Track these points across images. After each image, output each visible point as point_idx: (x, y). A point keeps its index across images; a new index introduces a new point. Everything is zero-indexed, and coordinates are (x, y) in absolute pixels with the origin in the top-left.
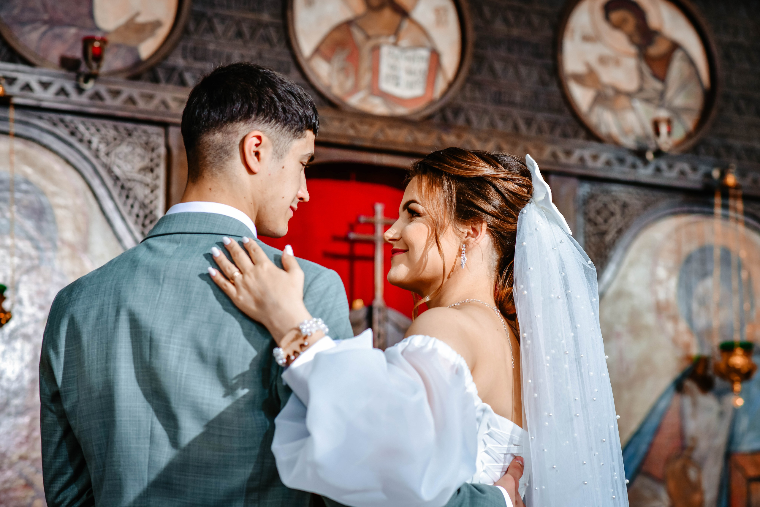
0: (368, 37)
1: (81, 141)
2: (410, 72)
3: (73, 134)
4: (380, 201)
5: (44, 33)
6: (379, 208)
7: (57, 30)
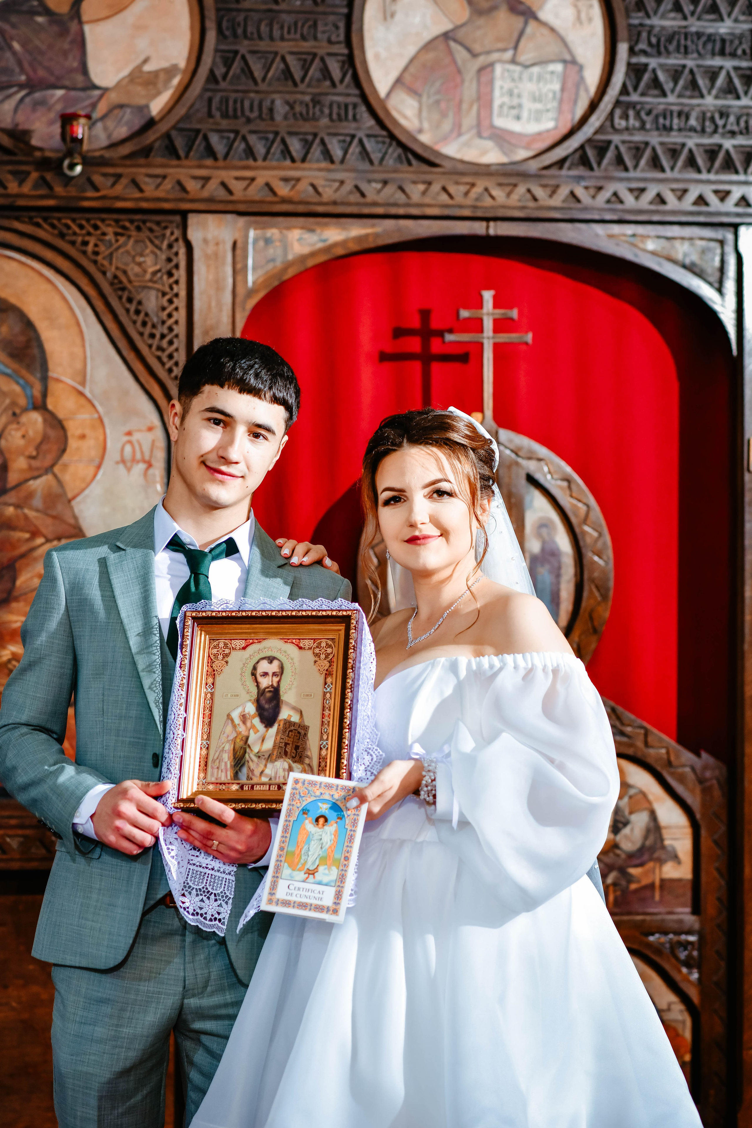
0: (475, 55)
1: (73, 243)
2: (536, 99)
3: (62, 236)
4: (488, 288)
5: (22, 100)
6: (488, 296)
7: (37, 95)
